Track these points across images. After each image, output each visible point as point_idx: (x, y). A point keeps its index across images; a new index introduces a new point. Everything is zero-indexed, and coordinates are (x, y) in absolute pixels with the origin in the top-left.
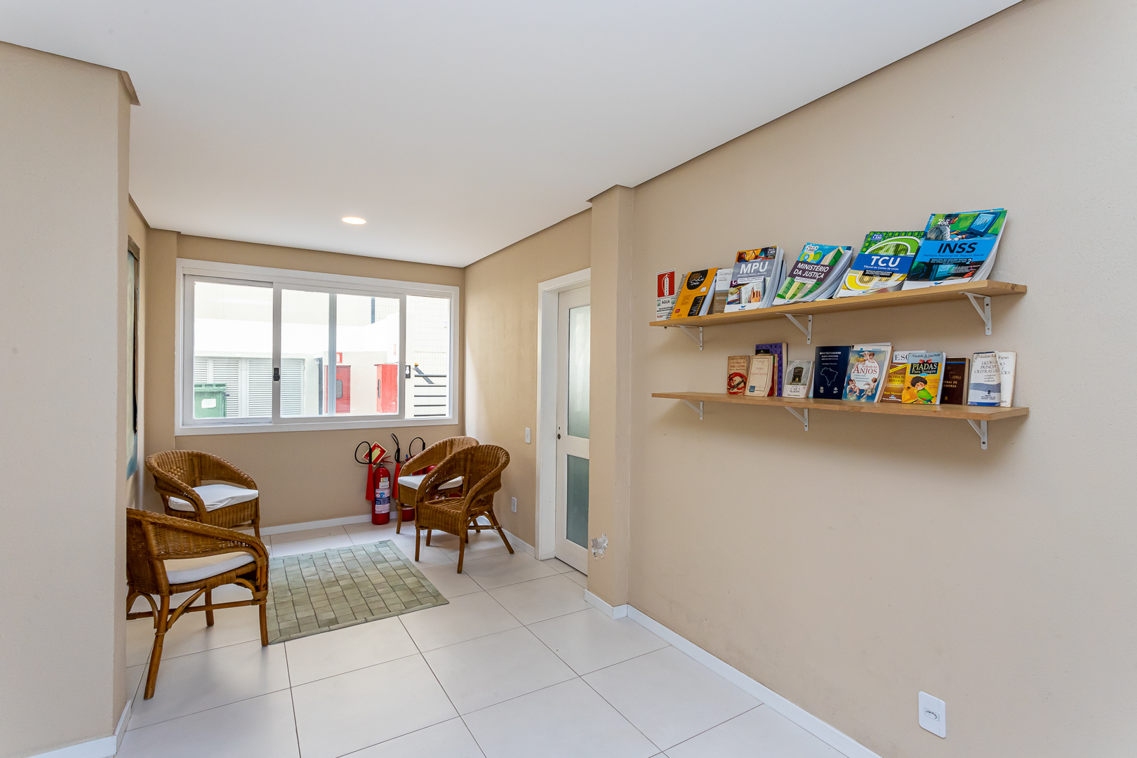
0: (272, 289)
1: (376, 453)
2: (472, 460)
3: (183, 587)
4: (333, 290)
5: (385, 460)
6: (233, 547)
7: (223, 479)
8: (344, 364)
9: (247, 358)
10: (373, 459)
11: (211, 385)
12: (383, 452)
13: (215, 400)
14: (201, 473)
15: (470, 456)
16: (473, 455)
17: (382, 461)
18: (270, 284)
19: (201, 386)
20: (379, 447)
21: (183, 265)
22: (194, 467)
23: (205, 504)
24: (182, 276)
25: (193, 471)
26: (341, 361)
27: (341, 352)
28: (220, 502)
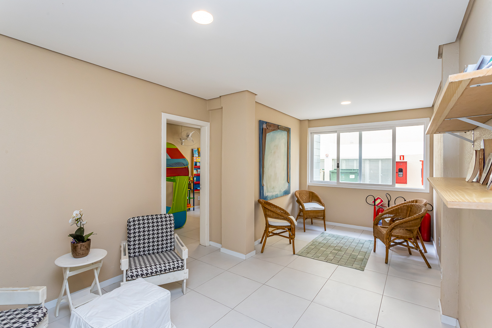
0: (337, 134)
1: (378, 202)
2: (410, 211)
3: (272, 226)
4: (360, 130)
5: (383, 205)
6: (283, 219)
7: (317, 201)
8: (405, 160)
9: (368, 159)
10: (376, 204)
11: (355, 170)
12: (382, 201)
13: (354, 175)
14: (312, 198)
15: (409, 209)
16: (411, 208)
17: (381, 205)
18: (335, 132)
19: (352, 170)
20: (380, 198)
21: (310, 130)
22: (310, 196)
23: (305, 208)
24: (310, 134)
25: (310, 197)
26: (403, 159)
27: (403, 155)
28: (310, 208)
